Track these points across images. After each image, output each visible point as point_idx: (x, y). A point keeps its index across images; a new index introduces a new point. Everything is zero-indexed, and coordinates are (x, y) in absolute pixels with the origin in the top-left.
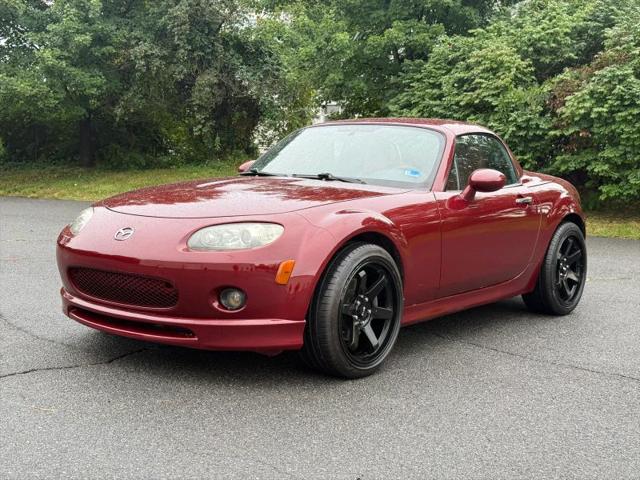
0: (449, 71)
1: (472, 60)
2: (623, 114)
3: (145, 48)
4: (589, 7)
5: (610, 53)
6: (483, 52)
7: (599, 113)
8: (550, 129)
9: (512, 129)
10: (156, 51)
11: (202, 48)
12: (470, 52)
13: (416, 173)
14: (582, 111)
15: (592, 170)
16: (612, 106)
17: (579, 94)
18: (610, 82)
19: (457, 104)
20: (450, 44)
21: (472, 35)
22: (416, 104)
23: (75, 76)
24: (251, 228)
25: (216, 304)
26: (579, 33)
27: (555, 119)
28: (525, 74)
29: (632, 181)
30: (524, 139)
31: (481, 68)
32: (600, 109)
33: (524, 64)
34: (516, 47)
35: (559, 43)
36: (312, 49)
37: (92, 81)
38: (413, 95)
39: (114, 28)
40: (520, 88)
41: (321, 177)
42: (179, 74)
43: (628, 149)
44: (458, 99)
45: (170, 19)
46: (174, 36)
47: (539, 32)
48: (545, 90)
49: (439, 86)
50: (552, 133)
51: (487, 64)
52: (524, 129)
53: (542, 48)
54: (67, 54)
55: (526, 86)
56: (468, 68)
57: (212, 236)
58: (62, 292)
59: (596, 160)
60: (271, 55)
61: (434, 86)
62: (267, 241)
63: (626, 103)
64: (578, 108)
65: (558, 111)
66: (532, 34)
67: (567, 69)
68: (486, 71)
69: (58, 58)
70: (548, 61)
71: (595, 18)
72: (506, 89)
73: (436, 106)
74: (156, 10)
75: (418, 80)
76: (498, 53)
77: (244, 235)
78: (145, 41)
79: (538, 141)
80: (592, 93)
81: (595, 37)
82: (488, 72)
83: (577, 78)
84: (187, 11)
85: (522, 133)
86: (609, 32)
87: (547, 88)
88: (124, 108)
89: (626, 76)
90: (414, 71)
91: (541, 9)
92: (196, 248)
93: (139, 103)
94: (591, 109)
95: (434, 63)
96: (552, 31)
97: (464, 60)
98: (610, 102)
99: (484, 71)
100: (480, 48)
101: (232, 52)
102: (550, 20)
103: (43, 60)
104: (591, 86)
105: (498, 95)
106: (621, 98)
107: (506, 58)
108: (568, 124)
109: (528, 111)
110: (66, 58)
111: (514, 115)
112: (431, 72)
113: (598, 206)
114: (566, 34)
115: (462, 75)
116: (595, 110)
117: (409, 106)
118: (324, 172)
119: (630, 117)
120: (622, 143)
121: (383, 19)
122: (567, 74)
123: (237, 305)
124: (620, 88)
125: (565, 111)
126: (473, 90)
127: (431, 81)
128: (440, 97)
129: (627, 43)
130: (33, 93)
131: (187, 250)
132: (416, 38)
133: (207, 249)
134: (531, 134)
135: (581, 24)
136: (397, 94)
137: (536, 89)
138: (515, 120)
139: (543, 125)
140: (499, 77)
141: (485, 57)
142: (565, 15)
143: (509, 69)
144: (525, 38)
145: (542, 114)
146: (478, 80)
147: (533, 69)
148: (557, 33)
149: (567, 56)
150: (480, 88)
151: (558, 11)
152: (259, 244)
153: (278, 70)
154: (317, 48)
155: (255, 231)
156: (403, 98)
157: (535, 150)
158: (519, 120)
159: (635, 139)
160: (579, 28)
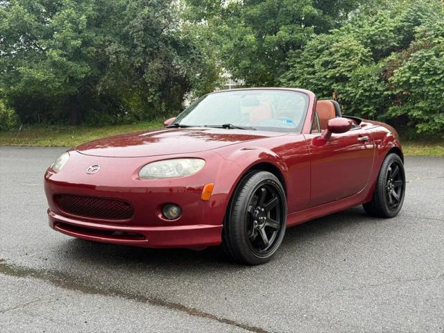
0: (318, 57)
1: (333, 49)
2: (430, 79)
3: (115, 47)
4: (404, 13)
5: (419, 42)
6: (340, 44)
7: (415, 80)
8: (384, 91)
9: (361, 91)
10: (122, 49)
11: (151, 46)
12: (331, 44)
13: (290, 122)
14: (404, 79)
15: (412, 115)
16: (422, 75)
17: (401, 68)
18: (420, 60)
19: (325, 77)
20: (317, 39)
21: (331, 33)
22: (298, 78)
23: (71, 67)
24: (182, 162)
25: (160, 216)
26: (398, 30)
27: (387, 84)
28: (367, 57)
29: (437, 121)
30: (369, 97)
31: (339, 54)
32: (415, 77)
33: (366, 50)
34: (360, 40)
35: (386, 36)
36: (231, 45)
37: (81, 70)
38: (295, 72)
39: (94, 35)
40: (364, 66)
41: (225, 127)
42: (138, 62)
43: (434, 101)
44: (325, 74)
45: (130, 28)
46: (133, 39)
47: (374, 30)
48: (380, 67)
49: (313, 66)
50: (386, 93)
51: (343, 52)
52: (368, 91)
53: (376, 40)
54: (66, 53)
55: (368, 64)
56: (331, 54)
57: (155, 169)
58: (49, 211)
59: (413, 108)
60: (194, 48)
61: (309, 66)
62: (194, 171)
63: (432, 73)
64: (401, 77)
65: (389, 79)
66: (370, 31)
67: (393, 53)
68: (342, 55)
69: (61, 55)
70: (380, 48)
71: (407, 20)
72: (356, 66)
73: (311, 78)
74: (121, 22)
75: (298, 63)
76: (350, 44)
77: (178, 168)
78: (114, 43)
79: (377, 98)
80: (410, 68)
81: (408, 32)
82: (344, 56)
83: (399, 58)
84: (142, 23)
85: (367, 94)
86: (418, 29)
87: (381, 65)
88: (103, 86)
89: (430, 56)
90: (295, 57)
91: (373, 15)
92: (144, 177)
93: (112, 83)
94: (410, 77)
95: (308, 51)
96: (381, 29)
97: (327, 49)
98: (421, 73)
99: (341, 56)
100: (337, 41)
101: (170, 47)
102: (380, 22)
103: (51, 58)
104: (409, 63)
105: (351, 71)
106: (428, 70)
107: (355, 48)
108: (396, 87)
109: (370, 79)
110: (65, 56)
111: (362, 82)
112: (307, 57)
113: (415, 138)
114: (391, 31)
115: (327, 59)
116: (413, 78)
117: (293, 79)
118: (227, 123)
119: (434, 82)
120: (430, 97)
121: (274, 25)
122: (393, 56)
123: (175, 216)
124: (427, 64)
125: (394, 79)
126: (335, 68)
127: (307, 63)
128: (314, 73)
129: (430, 36)
130: (45, 79)
131: (138, 179)
132: (296, 36)
133: (153, 178)
134: (373, 94)
135: (400, 24)
136: (284, 72)
137: (374, 66)
138: (363, 86)
139: (380, 89)
140: (351, 60)
141: (341, 47)
142: (389, 19)
143: (357, 54)
144: (365, 34)
145: (379, 81)
146: (337, 62)
147: (371, 54)
148: (385, 31)
149: (392, 44)
150: (339, 66)
151: (385, 16)
152: (189, 173)
153: (199, 58)
154: (234, 45)
155: (186, 164)
156: (289, 74)
157: (375, 103)
158: (365, 85)
159: (437, 95)
160: (398, 27)
